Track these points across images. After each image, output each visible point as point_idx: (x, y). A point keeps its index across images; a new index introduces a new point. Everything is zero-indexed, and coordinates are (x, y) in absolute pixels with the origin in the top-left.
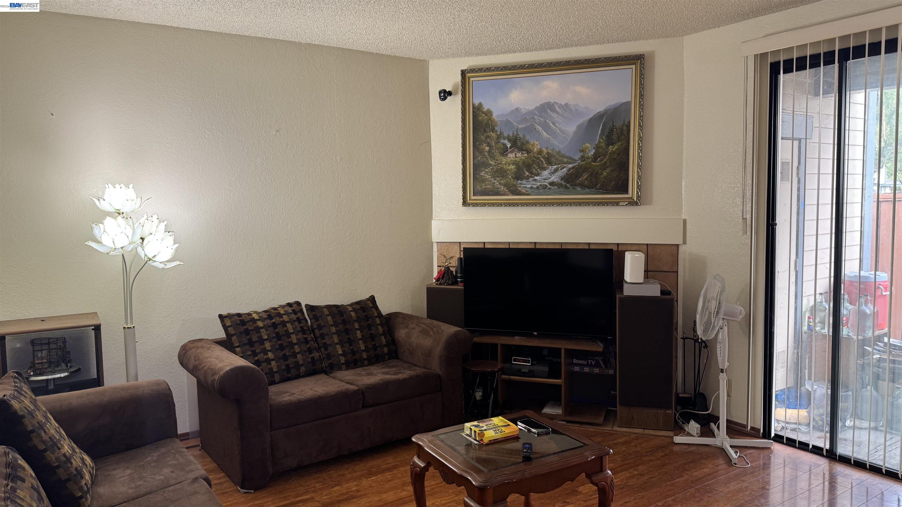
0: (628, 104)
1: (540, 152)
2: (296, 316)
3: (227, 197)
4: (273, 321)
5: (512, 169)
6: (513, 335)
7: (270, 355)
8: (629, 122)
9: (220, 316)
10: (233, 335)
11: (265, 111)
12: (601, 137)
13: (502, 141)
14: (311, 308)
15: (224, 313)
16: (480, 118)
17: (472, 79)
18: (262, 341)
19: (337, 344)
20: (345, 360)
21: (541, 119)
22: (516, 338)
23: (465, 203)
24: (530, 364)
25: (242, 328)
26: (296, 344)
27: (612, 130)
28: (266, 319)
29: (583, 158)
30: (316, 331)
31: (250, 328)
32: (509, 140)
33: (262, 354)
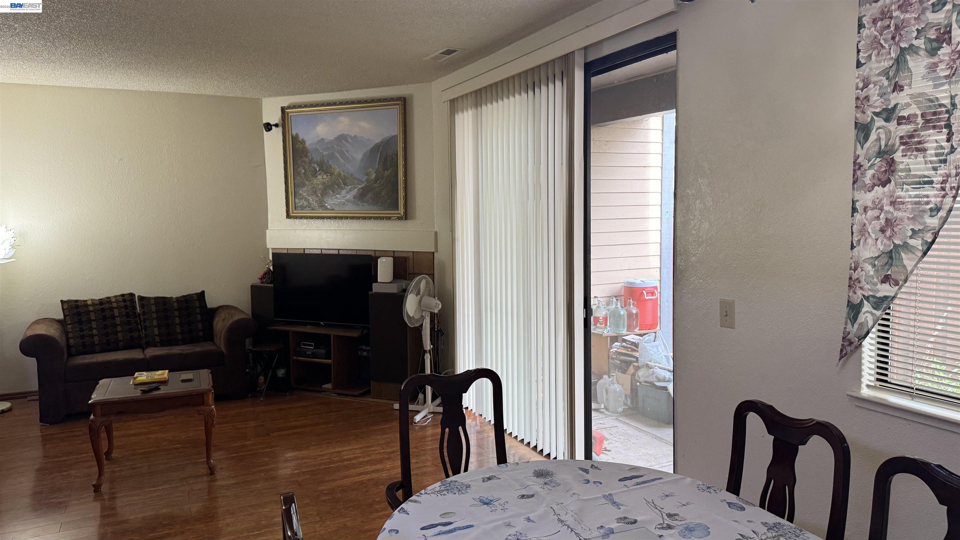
0: (395, 138)
1: (339, 175)
2: (125, 304)
3: (77, 211)
4: (103, 306)
5: (320, 188)
6: (305, 324)
7: (95, 332)
8: (397, 152)
9: (62, 301)
10: (67, 315)
11: (110, 145)
12: (379, 164)
13: (313, 165)
14: (141, 298)
15: (65, 299)
16: (297, 146)
17: (290, 114)
18: (89, 321)
19: (155, 327)
20: (160, 340)
21: (338, 148)
22: (308, 327)
23: (288, 216)
24: (312, 348)
25: (75, 311)
26: (118, 325)
27: (386, 158)
28: (97, 305)
29: (367, 180)
30: (141, 316)
31: (82, 311)
32: (318, 165)
33: (88, 331)
